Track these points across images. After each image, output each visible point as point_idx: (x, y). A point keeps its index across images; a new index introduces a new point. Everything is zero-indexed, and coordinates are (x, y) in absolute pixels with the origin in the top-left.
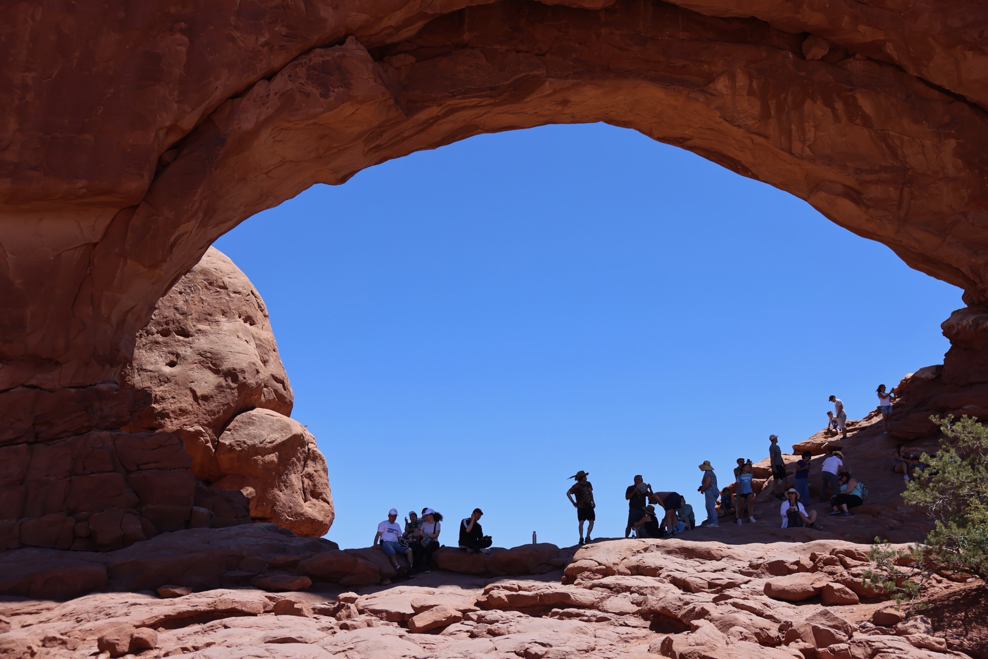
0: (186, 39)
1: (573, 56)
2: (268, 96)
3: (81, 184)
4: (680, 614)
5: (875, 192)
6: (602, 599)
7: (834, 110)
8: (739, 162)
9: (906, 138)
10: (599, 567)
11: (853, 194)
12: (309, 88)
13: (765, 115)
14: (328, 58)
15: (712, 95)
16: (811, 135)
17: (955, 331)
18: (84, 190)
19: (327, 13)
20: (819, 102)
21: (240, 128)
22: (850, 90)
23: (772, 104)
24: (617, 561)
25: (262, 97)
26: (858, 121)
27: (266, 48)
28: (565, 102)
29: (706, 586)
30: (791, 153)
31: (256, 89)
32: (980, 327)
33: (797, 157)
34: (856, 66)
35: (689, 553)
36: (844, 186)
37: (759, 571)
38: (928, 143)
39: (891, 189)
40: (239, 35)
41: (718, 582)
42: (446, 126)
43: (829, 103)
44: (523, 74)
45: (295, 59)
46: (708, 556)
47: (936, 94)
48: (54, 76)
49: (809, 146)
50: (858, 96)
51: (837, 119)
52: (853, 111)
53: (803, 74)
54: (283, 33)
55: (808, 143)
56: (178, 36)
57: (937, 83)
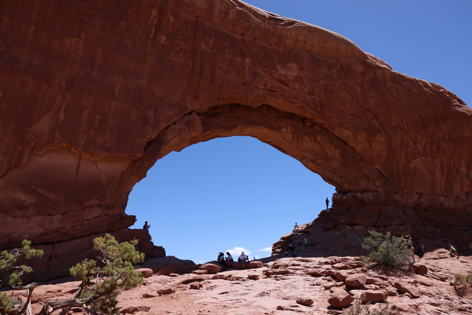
0: (154, 112)
1: (246, 119)
2: (175, 129)
3: (126, 154)
4: (319, 273)
5: (319, 161)
6: (295, 271)
7: (311, 139)
8: (284, 150)
9: (328, 148)
10: (285, 265)
11: (313, 161)
12: (185, 128)
13: (293, 138)
14: (190, 119)
15: (281, 132)
16: (304, 145)
17: (336, 200)
18: (127, 156)
19: (189, 105)
20: (307, 137)
21: (167, 139)
22: (316, 135)
23: (296, 136)
24: (288, 263)
25: (173, 130)
26: (316, 143)
27: (174, 115)
28: (242, 131)
29: (314, 268)
30: (298, 149)
31: (171, 127)
32: (342, 199)
33: (300, 150)
34: (317, 128)
35: (303, 261)
36: (311, 159)
37: (322, 264)
38: (333, 150)
39: (323, 161)
40: (167, 111)
41: (316, 267)
42: (210, 136)
43: (310, 137)
44: (234, 124)
45: (181, 118)
46: (308, 261)
47: (335, 137)
48: (120, 122)
49: (303, 148)
50: (317, 136)
51: (311, 141)
52: (316, 140)
53: (304, 129)
54: (178, 111)
55: (303, 147)
56: (152, 111)
57: (336, 135)
